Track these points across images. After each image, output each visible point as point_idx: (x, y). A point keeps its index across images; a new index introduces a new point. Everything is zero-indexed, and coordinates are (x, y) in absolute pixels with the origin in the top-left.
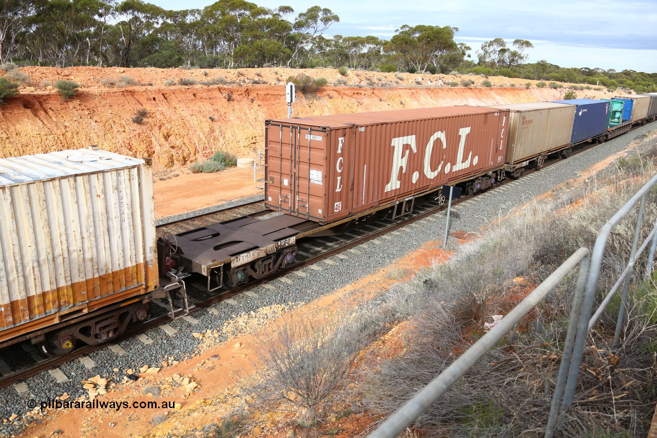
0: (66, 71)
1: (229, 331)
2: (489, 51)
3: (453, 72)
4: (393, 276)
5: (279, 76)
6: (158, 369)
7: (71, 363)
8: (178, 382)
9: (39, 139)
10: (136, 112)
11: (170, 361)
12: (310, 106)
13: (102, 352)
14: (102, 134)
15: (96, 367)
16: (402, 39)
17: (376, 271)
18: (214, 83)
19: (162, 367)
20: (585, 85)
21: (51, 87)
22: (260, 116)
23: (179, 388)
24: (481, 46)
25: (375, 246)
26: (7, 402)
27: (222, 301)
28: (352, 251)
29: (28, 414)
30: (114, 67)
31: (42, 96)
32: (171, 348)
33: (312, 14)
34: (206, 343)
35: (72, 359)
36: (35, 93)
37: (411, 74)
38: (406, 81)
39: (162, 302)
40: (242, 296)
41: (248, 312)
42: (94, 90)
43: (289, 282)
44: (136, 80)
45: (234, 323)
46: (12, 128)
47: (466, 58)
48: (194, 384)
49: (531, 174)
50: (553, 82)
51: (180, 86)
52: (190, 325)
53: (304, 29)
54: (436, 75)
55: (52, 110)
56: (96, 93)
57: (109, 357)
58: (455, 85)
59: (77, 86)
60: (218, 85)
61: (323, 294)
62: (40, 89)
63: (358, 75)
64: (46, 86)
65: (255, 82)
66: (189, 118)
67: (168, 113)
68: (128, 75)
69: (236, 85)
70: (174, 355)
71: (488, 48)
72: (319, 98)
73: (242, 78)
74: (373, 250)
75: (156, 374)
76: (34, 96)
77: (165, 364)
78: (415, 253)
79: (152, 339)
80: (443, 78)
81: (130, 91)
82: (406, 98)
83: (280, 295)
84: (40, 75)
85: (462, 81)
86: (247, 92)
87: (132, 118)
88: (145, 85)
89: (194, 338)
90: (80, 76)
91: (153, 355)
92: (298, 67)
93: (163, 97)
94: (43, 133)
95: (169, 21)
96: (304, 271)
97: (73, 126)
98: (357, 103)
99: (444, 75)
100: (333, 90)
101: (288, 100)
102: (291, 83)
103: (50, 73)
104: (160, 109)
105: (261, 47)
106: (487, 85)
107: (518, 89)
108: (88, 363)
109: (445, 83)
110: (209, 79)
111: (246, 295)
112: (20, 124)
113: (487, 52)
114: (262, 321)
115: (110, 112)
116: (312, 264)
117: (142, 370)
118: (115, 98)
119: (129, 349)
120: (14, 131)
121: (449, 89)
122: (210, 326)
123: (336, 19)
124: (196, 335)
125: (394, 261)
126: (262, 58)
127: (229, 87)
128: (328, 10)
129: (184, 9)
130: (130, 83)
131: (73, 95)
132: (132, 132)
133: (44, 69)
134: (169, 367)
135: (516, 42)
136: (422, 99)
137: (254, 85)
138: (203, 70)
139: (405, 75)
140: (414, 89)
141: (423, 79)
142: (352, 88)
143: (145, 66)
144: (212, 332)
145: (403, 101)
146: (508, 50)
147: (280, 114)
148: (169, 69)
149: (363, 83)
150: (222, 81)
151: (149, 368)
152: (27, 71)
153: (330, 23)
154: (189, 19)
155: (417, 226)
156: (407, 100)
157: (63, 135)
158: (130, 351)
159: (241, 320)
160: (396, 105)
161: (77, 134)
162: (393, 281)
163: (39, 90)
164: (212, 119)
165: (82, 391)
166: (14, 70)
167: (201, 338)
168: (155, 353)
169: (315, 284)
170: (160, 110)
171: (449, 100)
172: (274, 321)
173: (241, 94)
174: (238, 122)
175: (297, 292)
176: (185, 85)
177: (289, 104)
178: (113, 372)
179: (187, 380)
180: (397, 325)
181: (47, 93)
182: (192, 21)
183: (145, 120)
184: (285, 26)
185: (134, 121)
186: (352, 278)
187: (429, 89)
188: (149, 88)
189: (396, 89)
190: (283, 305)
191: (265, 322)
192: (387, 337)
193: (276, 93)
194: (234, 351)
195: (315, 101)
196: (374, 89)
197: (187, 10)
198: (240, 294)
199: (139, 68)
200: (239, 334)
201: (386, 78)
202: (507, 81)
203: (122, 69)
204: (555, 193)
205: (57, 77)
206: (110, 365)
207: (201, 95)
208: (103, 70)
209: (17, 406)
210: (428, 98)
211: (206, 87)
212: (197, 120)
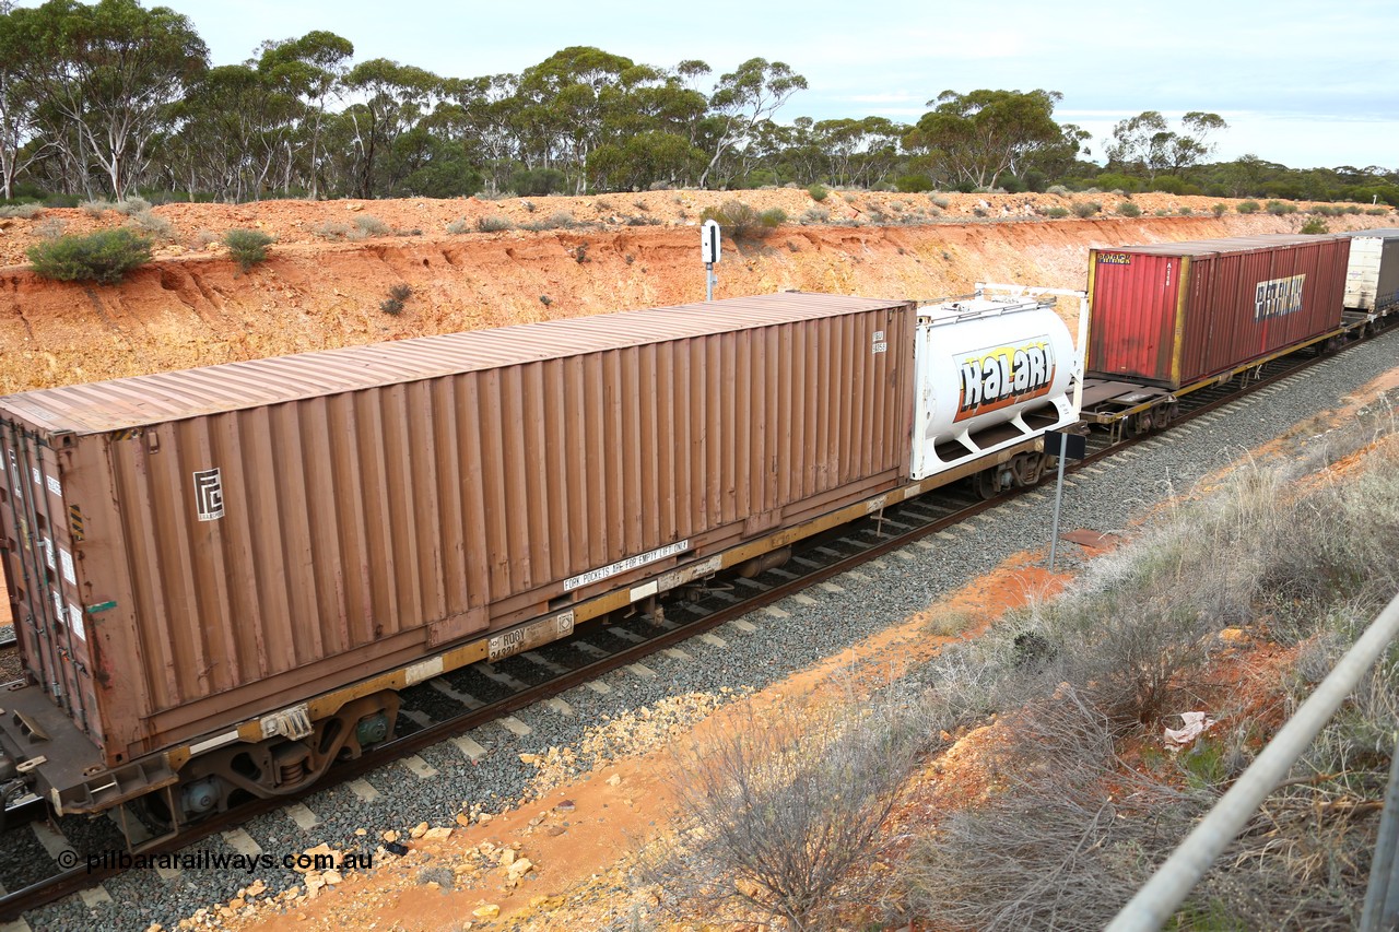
0: (246, 211)
1: (596, 749)
2: (1131, 139)
3: (1055, 188)
4: (943, 627)
5: (684, 207)
6: (449, 831)
7: (267, 817)
8: (492, 858)
9: (193, 351)
10: (388, 292)
11: (473, 814)
12: (751, 270)
13: (332, 794)
14: (319, 338)
15: (320, 827)
16: (943, 121)
17: (906, 619)
18: (547, 227)
19: (456, 825)
20: (1346, 205)
21: (216, 243)
22: (646, 293)
23: (494, 870)
24: (1112, 130)
25: (902, 565)
26: (141, 897)
27: (580, 685)
28: (853, 575)
29: (184, 923)
30: (342, 200)
31: (199, 263)
32: (475, 787)
33: (749, 75)
34: (547, 775)
35: (270, 809)
36: (185, 257)
37: (965, 194)
38: (953, 210)
39: (453, 689)
40: (621, 674)
41: (635, 707)
42: (305, 246)
43: (721, 643)
44: (388, 225)
45: (605, 732)
46: (140, 331)
47: (1080, 156)
48: (524, 864)
49: (1235, 402)
50: (1273, 200)
51: (477, 235)
52: (512, 738)
53: (732, 107)
54: (1019, 195)
55: (220, 291)
56: (308, 255)
57: (346, 806)
58: (1059, 214)
59: (268, 242)
60: (558, 230)
61: (793, 668)
62: (195, 249)
63: (850, 201)
64: (205, 242)
65: (635, 222)
66: (498, 300)
67: (456, 291)
68: (370, 216)
69: (595, 228)
70: (481, 801)
71: (1127, 133)
72: (771, 251)
73: (606, 214)
74: (898, 573)
75: (445, 840)
76: (183, 264)
77: (462, 820)
78: (987, 579)
79: (435, 767)
80: (1033, 200)
81: (377, 248)
82: (954, 246)
83: (701, 672)
84: (193, 221)
85: (1075, 206)
86: (620, 242)
87: (382, 304)
88: (405, 235)
89: (521, 765)
90: (273, 220)
91: (438, 801)
92: (723, 188)
93: (443, 257)
94: (200, 339)
95: (451, 101)
96: (751, 621)
97: (262, 323)
98: (850, 260)
99: (1035, 194)
100: (799, 234)
101: (707, 257)
102: (710, 223)
103: (213, 216)
104: (438, 282)
105: (644, 148)
106: (1130, 211)
107: (1197, 220)
108: (305, 819)
109: (1037, 212)
110: (538, 218)
111: (630, 673)
112: (155, 322)
113: (1125, 142)
114: (666, 726)
115: (337, 292)
116: (767, 605)
117: (415, 832)
118: (345, 263)
119: (386, 789)
120: (143, 337)
121: (1047, 223)
122: (555, 739)
123: (800, 82)
124: (526, 757)
125: (944, 596)
126: (645, 171)
127: (581, 234)
128: (783, 65)
129: (483, 75)
130: (374, 231)
131: (261, 260)
132: (381, 333)
133: (201, 208)
134: (470, 828)
135: (1189, 117)
136: (990, 246)
137: (633, 228)
138: (525, 200)
139: (951, 197)
140: (972, 225)
141: (990, 205)
142: (838, 228)
143: (405, 196)
144: (560, 751)
145: (949, 253)
146: (1171, 135)
147: (689, 287)
148: (454, 200)
149: (862, 218)
150: (565, 221)
151: (430, 828)
152: (167, 214)
153: (787, 92)
154: (493, 95)
155: (991, 519)
156: (958, 249)
157: (242, 341)
158: (390, 793)
159: (622, 726)
160: (933, 261)
161: (270, 339)
162: (943, 638)
163: (191, 251)
164: (546, 302)
165: (291, 876)
166: (143, 213)
167: (537, 763)
168: (441, 796)
169: (776, 647)
170: (437, 286)
171: (1047, 248)
172: (690, 728)
173: (607, 248)
174: (600, 306)
175: (738, 664)
176: (488, 231)
177: (709, 266)
178: (356, 836)
179: (509, 855)
180: (964, 734)
181: (208, 256)
182: (499, 99)
183: (407, 307)
184: (692, 103)
185: (385, 311)
186: (856, 635)
187: (1003, 225)
188: (416, 239)
189: (932, 227)
190: (708, 693)
191: (672, 730)
192: (945, 760)
193: (679, 243)
194: (607, 791)
195: (761, 257)
196: (886, 229)
197: (488, 77)
198: (617, 671)
199: (394, 200)
200: (617, 756)
201: (910, 204)
202: (1171, 202)
203: (359, 203)
204: (1289, 442)
205: (228, 222)
206: (348, 822)
207: (523, 252)
208: (320, 206)
209: (161, 907)
210: (1003, 243)
211: (532, 235)
212: (515, 304)
